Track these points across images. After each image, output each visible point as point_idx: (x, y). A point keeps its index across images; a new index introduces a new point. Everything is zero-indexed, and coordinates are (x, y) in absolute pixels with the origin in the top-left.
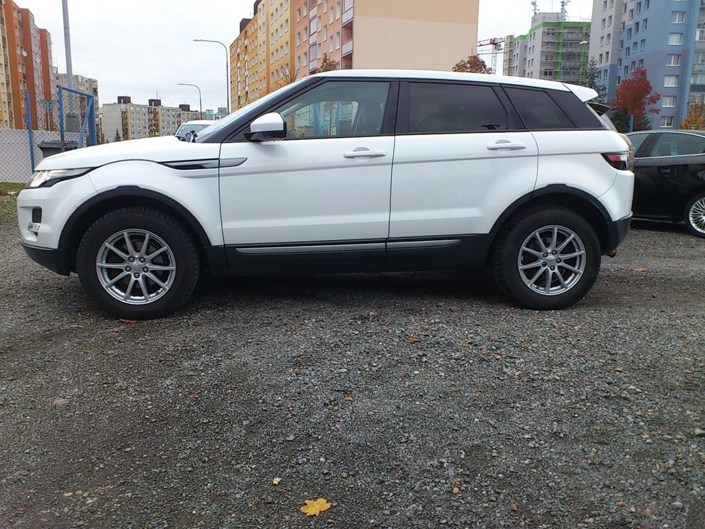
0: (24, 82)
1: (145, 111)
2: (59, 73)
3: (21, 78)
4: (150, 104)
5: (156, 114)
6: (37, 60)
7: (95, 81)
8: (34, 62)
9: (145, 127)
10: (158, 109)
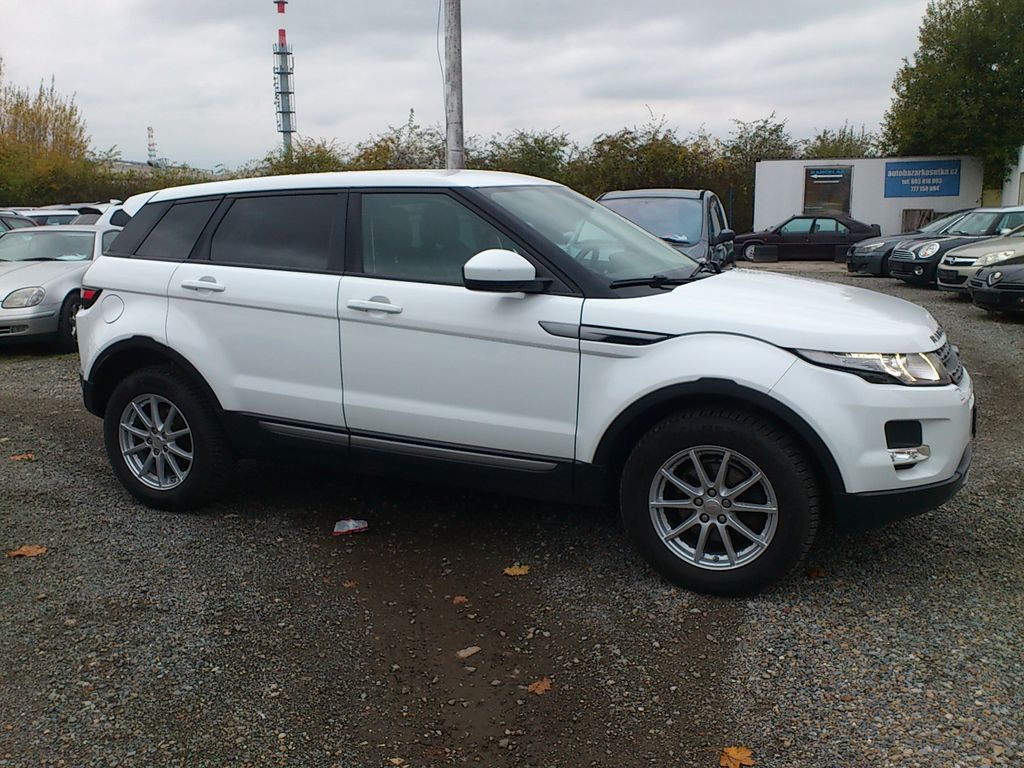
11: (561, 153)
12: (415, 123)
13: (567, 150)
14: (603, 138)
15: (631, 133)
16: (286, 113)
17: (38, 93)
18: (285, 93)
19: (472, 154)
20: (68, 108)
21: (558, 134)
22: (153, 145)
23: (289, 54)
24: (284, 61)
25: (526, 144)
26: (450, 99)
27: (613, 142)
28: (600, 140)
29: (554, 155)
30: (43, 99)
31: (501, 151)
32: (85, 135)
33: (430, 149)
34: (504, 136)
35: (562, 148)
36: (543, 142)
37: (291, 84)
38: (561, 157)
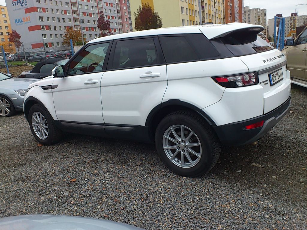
0: (231, 16)
1: (289, 19)
2: (250, 9)
3: (229, 15)
4: (292, 16)
5: (294, 20)
6: (236, 6)
7: (265, 10)
8: (235, 7)
9: (288, 27)
10: (296, 17)
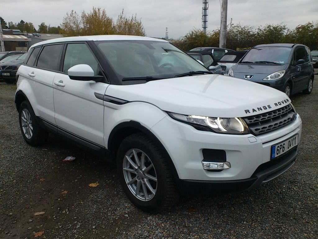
11: (283, 32)
12: (232, 23)
13: (286, 31)
14: (300, 26)
15: (311, 24)
16: (205, 22)
17: (131, 19)
18: (205, 15)
19: (250, 33)
20: (139, 22)
21: (282, 25)
22: (167, 33)
23: (207, 3)
24: (206, 5)
25: (270, 29)
26: (222, 14)
27: (303, 27)
28: (299, 27)
29: (280, 33)
30: (133, 20)
31: (261, 32)
32: (143, 30)
33: (237, 32)
34: (263, 26)
35: (284, 30)
36: (277, 28)
37: (207, 13)
38: (283, 33)
